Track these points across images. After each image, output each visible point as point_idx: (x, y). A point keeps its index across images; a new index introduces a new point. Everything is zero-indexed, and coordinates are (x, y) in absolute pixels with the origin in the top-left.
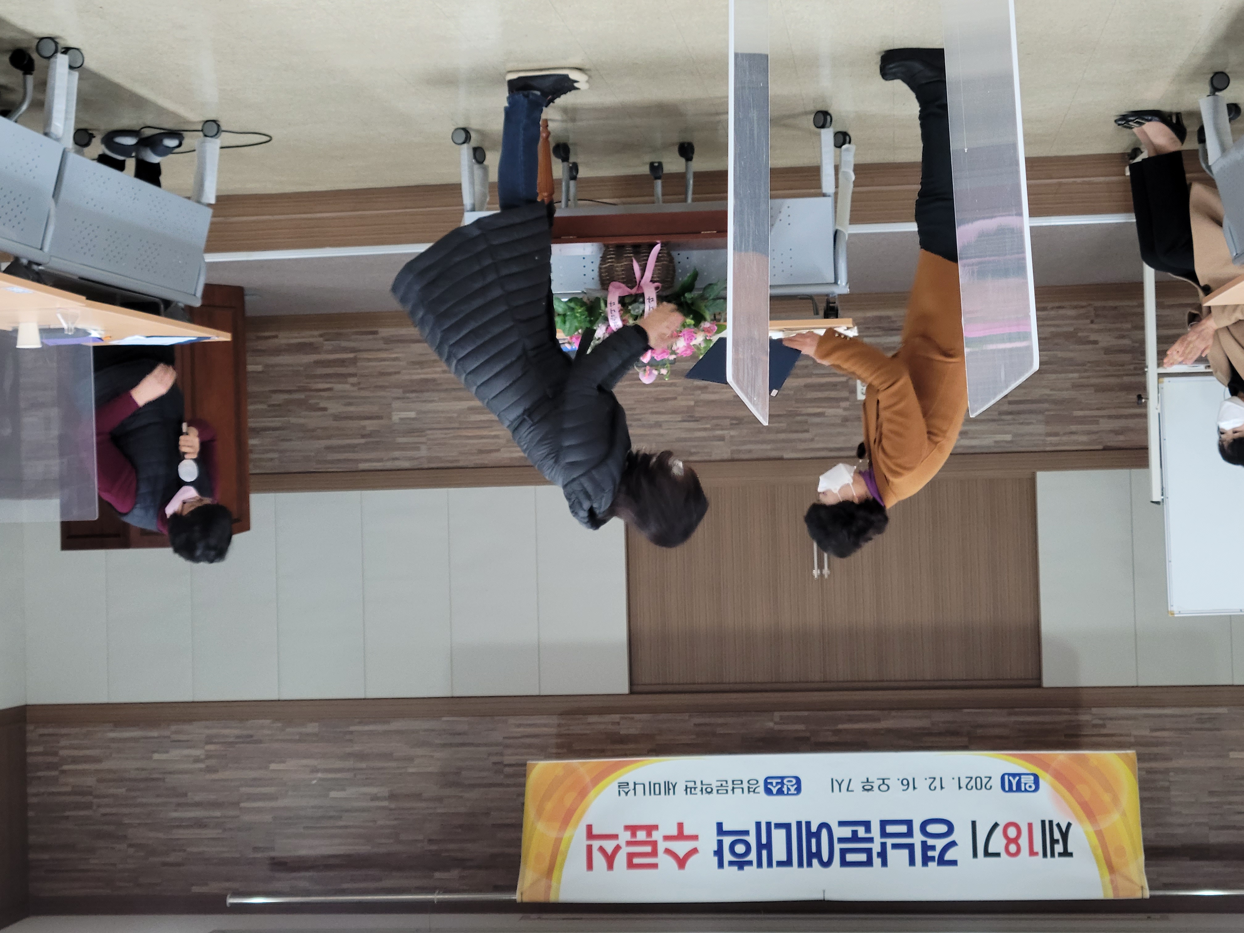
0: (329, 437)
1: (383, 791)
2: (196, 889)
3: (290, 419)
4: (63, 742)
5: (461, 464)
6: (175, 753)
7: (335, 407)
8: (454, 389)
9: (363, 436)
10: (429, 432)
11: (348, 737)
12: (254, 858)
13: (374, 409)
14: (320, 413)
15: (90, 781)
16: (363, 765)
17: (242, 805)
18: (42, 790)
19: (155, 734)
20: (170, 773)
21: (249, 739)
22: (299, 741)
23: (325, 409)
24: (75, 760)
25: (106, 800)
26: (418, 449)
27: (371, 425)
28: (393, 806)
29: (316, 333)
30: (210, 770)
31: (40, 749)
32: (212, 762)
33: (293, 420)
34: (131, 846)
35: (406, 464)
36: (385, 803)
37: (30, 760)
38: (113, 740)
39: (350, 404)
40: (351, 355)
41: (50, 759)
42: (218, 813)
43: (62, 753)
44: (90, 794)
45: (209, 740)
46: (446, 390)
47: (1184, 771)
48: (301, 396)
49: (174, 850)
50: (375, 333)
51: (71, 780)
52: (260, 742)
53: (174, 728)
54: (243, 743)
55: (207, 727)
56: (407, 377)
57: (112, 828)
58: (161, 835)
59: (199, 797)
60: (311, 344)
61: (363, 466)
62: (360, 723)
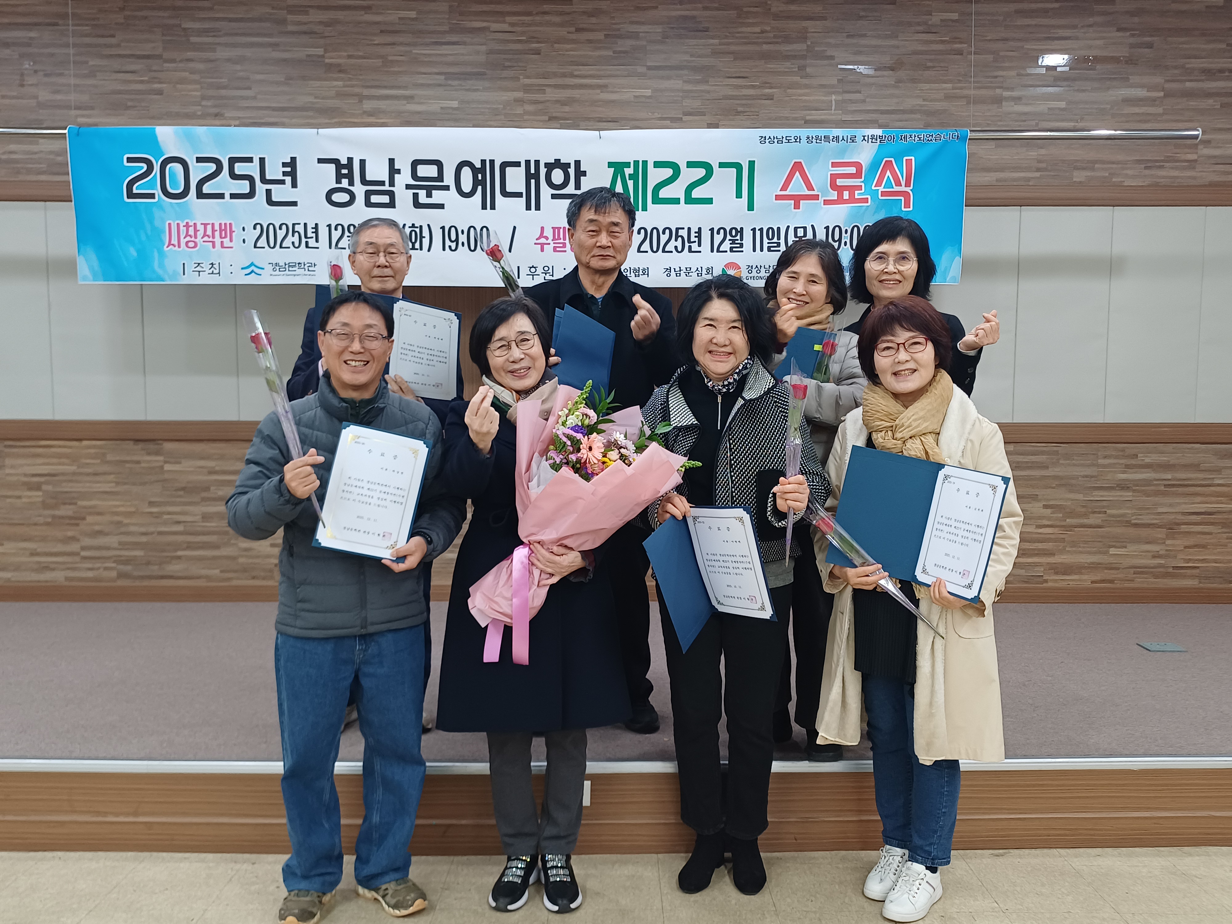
1: (1008, 107)
3: (1082, 499)
11: (1043, 165)
12: (1151, 36)
14: (1052, 503)
17: (1161, 94)
22: (1096, 162)
28: (998, 91)
29: (1050, 584)
33: (1080, 497)
36: (1006, 94)
42: (1189, 85)
45: (1192, 164)
48: (1070, 521)
52: (1139, 162)
54: (1157, 161)
59: (1208, 103)
60: (1056, 573)
62: (1028, 179)
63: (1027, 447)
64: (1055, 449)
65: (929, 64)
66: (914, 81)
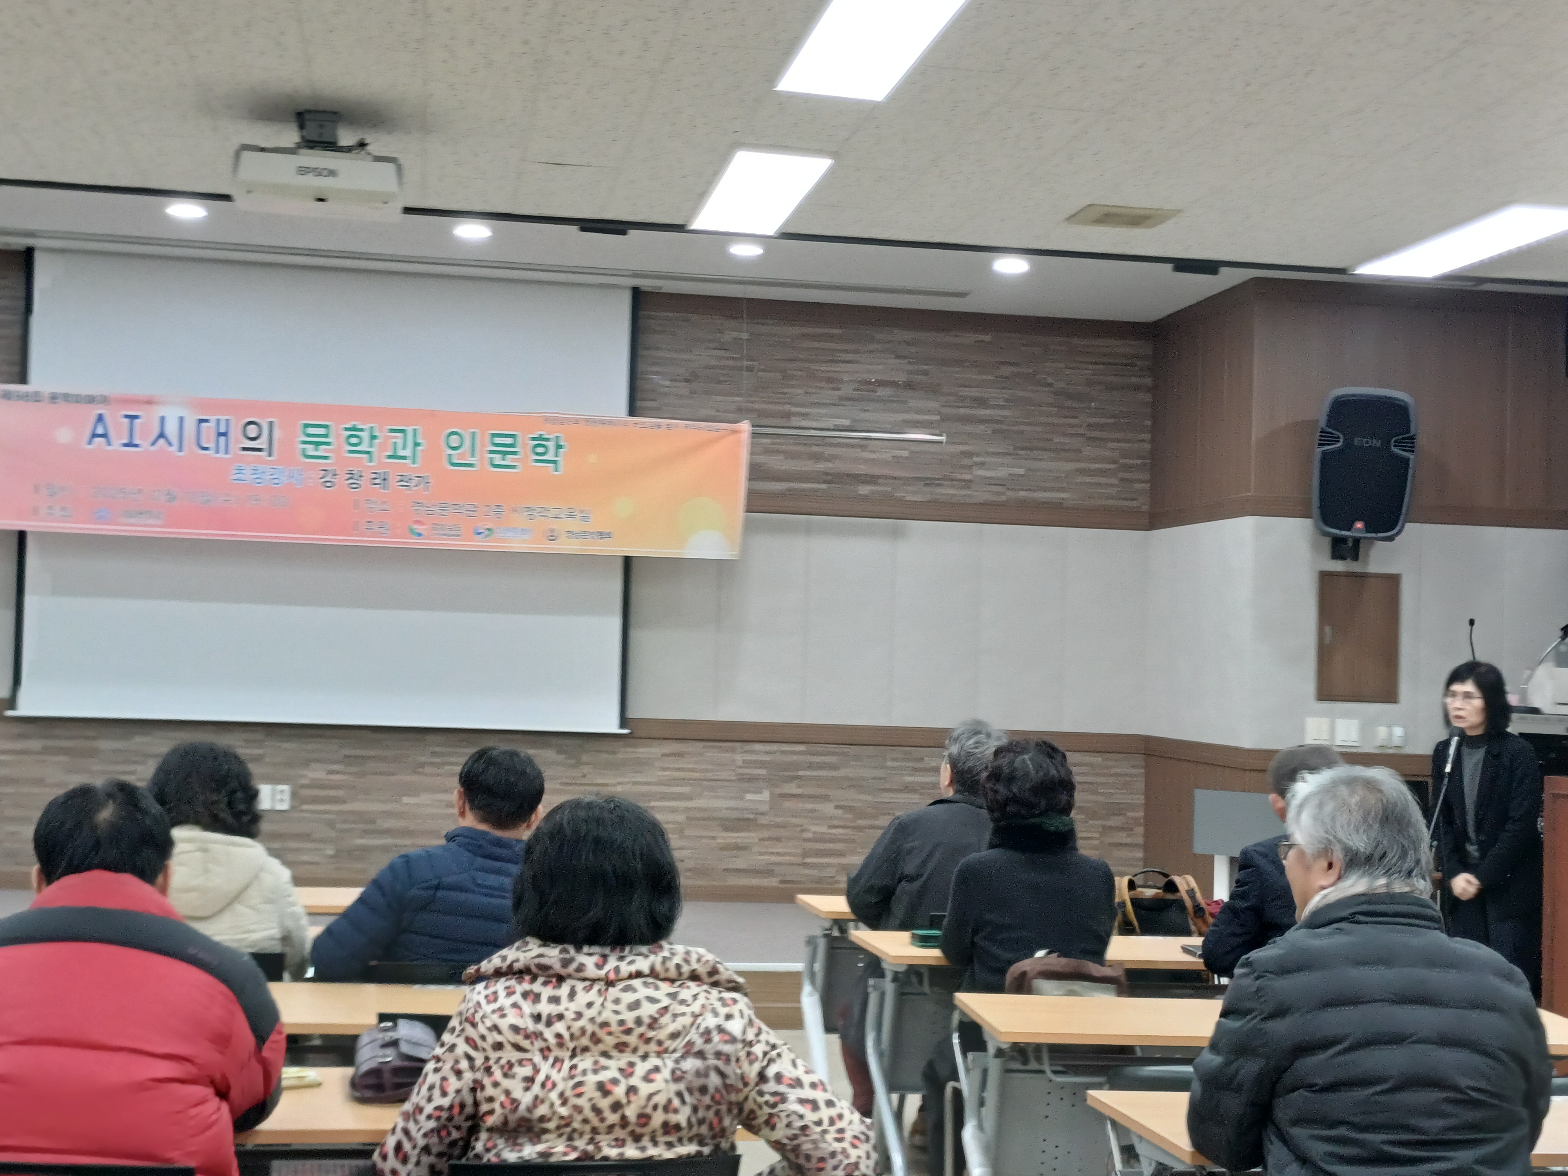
0: (834, 778)
2: (987, 338)
3: (873, 800)
4: (1111, 491)
5: (701, 744)
6: (1002, 473)
8: (704, 819)
9: (800, 777)
10: (733, 778)
11: (830, 477)
12: (927, 364)
13: (787, 804)
14: (843, 803)
15: (1088, 451)
16: (815, 449)
17: (938, 417)
18: (1137, 446)
19: (1022, 493)
20: (1007, 454)
21: (929, 482)
22: (879, 477)
24: (1102, 473)
25: (1070, 431)
26: (745, 761)
27: (792, 788)
28: (787, 407)
30: (969, 454)
31: (1137, 486)
32: (967, 462)
33: (869, 798)
34: (1050, 385)
35: (758, 747)
36: (794, 409)
37: (1147, 476)
38: (1062, 490)
39: (812, 811)
41: (1126, 475)
42: (962, 411)
43: (1114, 481)
44: (1089, 438)
45: (968, 484)
46: (714, 819)
48: (860, 822)
49: (1007, 378)
50: (782, 882)
51: (1107, 453)
52: (918, 479)
53: (1004, 498)
54: (935, 479)
55: (969, 496)
56: (752, 835)
57: (1069, 403)
58: (1020, 394)
59: (980, 428)
61: (803, 748)
62: (816, 490)
63: (820, 748)
64: (845, 750)
65: (722, 378)
66: (707, 393)
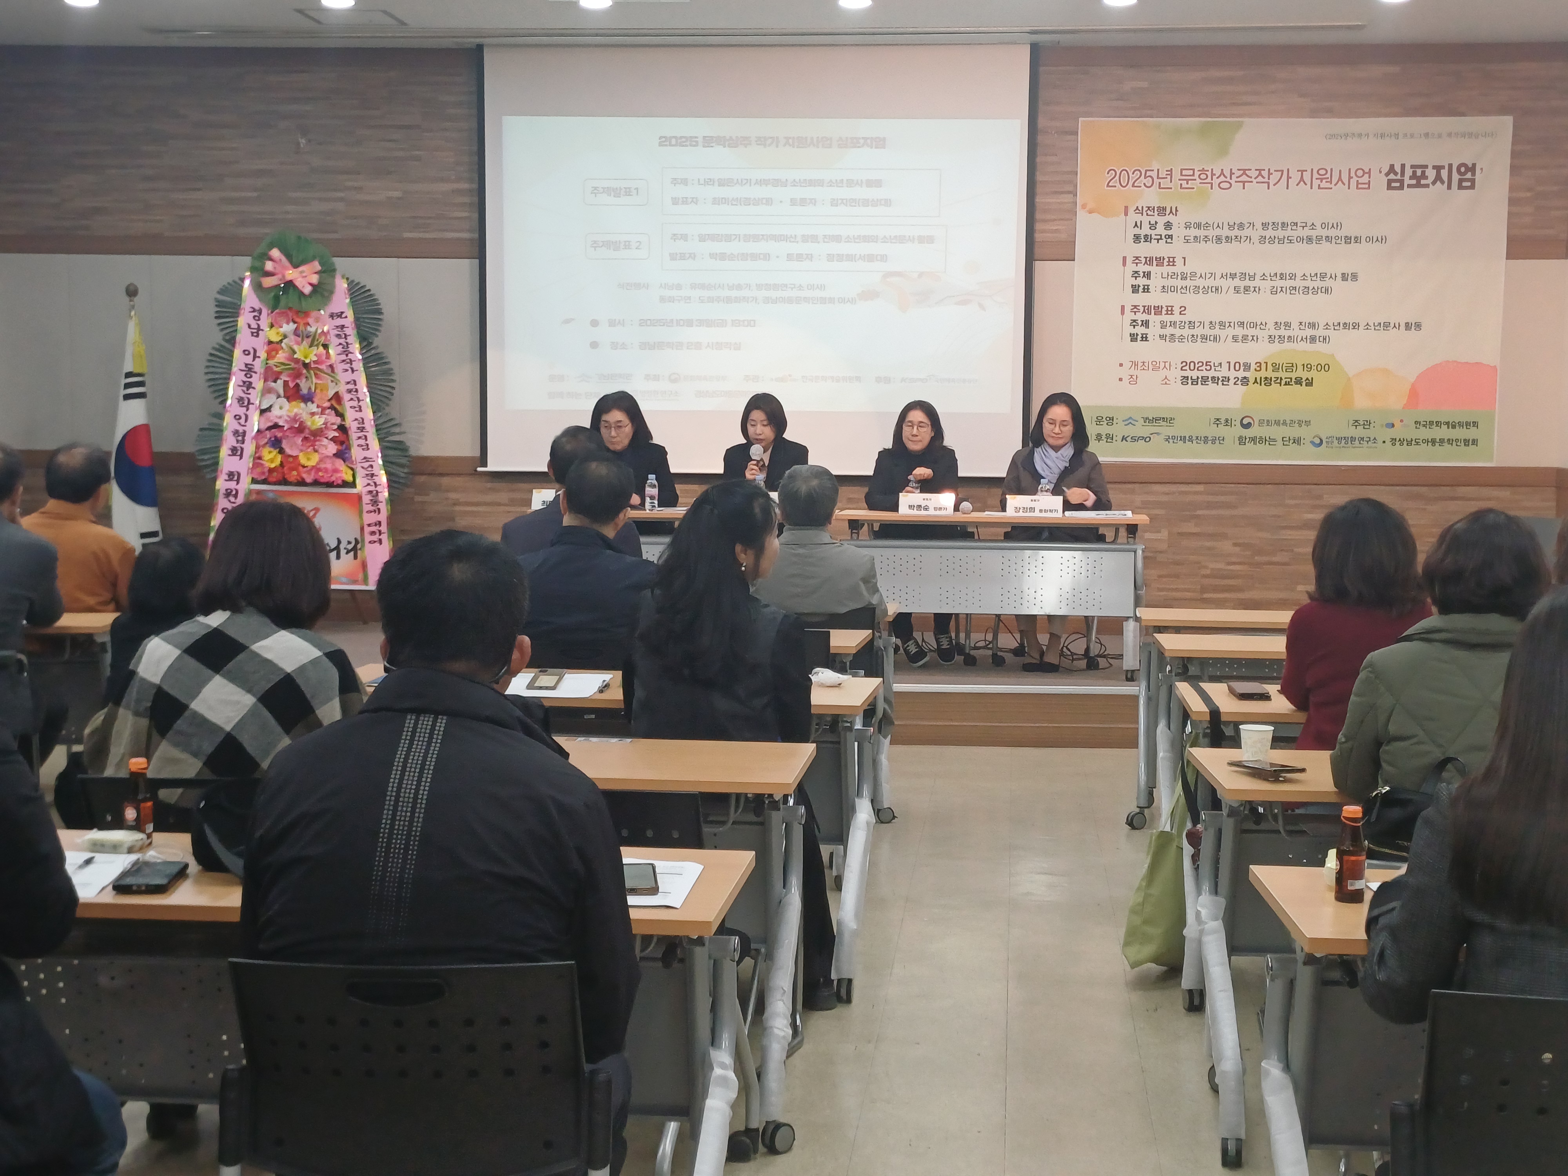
3: (1270, 537)
7: (1226, 546)
9: (1198, 517)
14: (1241, 541)
23: (1235, 545)
40: (1206, 596)
47: (442, 180)
61: (1200, 488)
